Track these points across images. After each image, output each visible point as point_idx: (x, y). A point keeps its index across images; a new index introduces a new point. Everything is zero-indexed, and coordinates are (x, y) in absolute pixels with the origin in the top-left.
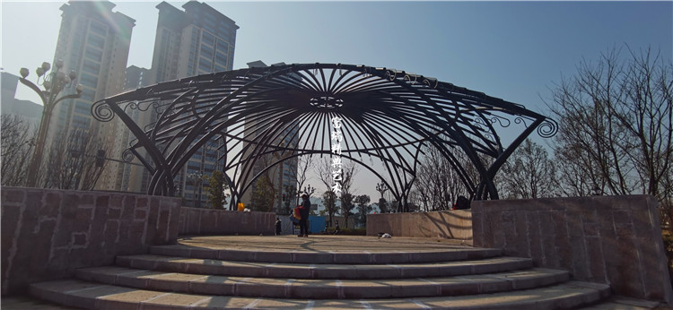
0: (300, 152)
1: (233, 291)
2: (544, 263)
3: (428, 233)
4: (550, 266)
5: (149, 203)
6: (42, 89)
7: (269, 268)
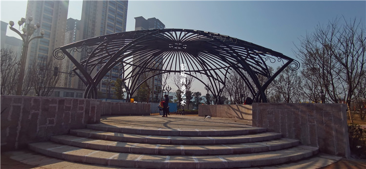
0: (163, 72)
1: (129, 151)
2: (287, 136)
3: (230, 116)
4: (290, 137)
5: (85, 103)
6: (22, 33)
7: (147, 139)
